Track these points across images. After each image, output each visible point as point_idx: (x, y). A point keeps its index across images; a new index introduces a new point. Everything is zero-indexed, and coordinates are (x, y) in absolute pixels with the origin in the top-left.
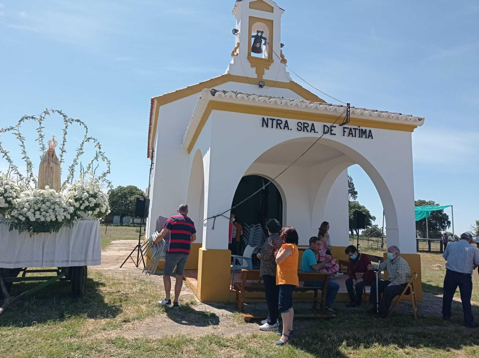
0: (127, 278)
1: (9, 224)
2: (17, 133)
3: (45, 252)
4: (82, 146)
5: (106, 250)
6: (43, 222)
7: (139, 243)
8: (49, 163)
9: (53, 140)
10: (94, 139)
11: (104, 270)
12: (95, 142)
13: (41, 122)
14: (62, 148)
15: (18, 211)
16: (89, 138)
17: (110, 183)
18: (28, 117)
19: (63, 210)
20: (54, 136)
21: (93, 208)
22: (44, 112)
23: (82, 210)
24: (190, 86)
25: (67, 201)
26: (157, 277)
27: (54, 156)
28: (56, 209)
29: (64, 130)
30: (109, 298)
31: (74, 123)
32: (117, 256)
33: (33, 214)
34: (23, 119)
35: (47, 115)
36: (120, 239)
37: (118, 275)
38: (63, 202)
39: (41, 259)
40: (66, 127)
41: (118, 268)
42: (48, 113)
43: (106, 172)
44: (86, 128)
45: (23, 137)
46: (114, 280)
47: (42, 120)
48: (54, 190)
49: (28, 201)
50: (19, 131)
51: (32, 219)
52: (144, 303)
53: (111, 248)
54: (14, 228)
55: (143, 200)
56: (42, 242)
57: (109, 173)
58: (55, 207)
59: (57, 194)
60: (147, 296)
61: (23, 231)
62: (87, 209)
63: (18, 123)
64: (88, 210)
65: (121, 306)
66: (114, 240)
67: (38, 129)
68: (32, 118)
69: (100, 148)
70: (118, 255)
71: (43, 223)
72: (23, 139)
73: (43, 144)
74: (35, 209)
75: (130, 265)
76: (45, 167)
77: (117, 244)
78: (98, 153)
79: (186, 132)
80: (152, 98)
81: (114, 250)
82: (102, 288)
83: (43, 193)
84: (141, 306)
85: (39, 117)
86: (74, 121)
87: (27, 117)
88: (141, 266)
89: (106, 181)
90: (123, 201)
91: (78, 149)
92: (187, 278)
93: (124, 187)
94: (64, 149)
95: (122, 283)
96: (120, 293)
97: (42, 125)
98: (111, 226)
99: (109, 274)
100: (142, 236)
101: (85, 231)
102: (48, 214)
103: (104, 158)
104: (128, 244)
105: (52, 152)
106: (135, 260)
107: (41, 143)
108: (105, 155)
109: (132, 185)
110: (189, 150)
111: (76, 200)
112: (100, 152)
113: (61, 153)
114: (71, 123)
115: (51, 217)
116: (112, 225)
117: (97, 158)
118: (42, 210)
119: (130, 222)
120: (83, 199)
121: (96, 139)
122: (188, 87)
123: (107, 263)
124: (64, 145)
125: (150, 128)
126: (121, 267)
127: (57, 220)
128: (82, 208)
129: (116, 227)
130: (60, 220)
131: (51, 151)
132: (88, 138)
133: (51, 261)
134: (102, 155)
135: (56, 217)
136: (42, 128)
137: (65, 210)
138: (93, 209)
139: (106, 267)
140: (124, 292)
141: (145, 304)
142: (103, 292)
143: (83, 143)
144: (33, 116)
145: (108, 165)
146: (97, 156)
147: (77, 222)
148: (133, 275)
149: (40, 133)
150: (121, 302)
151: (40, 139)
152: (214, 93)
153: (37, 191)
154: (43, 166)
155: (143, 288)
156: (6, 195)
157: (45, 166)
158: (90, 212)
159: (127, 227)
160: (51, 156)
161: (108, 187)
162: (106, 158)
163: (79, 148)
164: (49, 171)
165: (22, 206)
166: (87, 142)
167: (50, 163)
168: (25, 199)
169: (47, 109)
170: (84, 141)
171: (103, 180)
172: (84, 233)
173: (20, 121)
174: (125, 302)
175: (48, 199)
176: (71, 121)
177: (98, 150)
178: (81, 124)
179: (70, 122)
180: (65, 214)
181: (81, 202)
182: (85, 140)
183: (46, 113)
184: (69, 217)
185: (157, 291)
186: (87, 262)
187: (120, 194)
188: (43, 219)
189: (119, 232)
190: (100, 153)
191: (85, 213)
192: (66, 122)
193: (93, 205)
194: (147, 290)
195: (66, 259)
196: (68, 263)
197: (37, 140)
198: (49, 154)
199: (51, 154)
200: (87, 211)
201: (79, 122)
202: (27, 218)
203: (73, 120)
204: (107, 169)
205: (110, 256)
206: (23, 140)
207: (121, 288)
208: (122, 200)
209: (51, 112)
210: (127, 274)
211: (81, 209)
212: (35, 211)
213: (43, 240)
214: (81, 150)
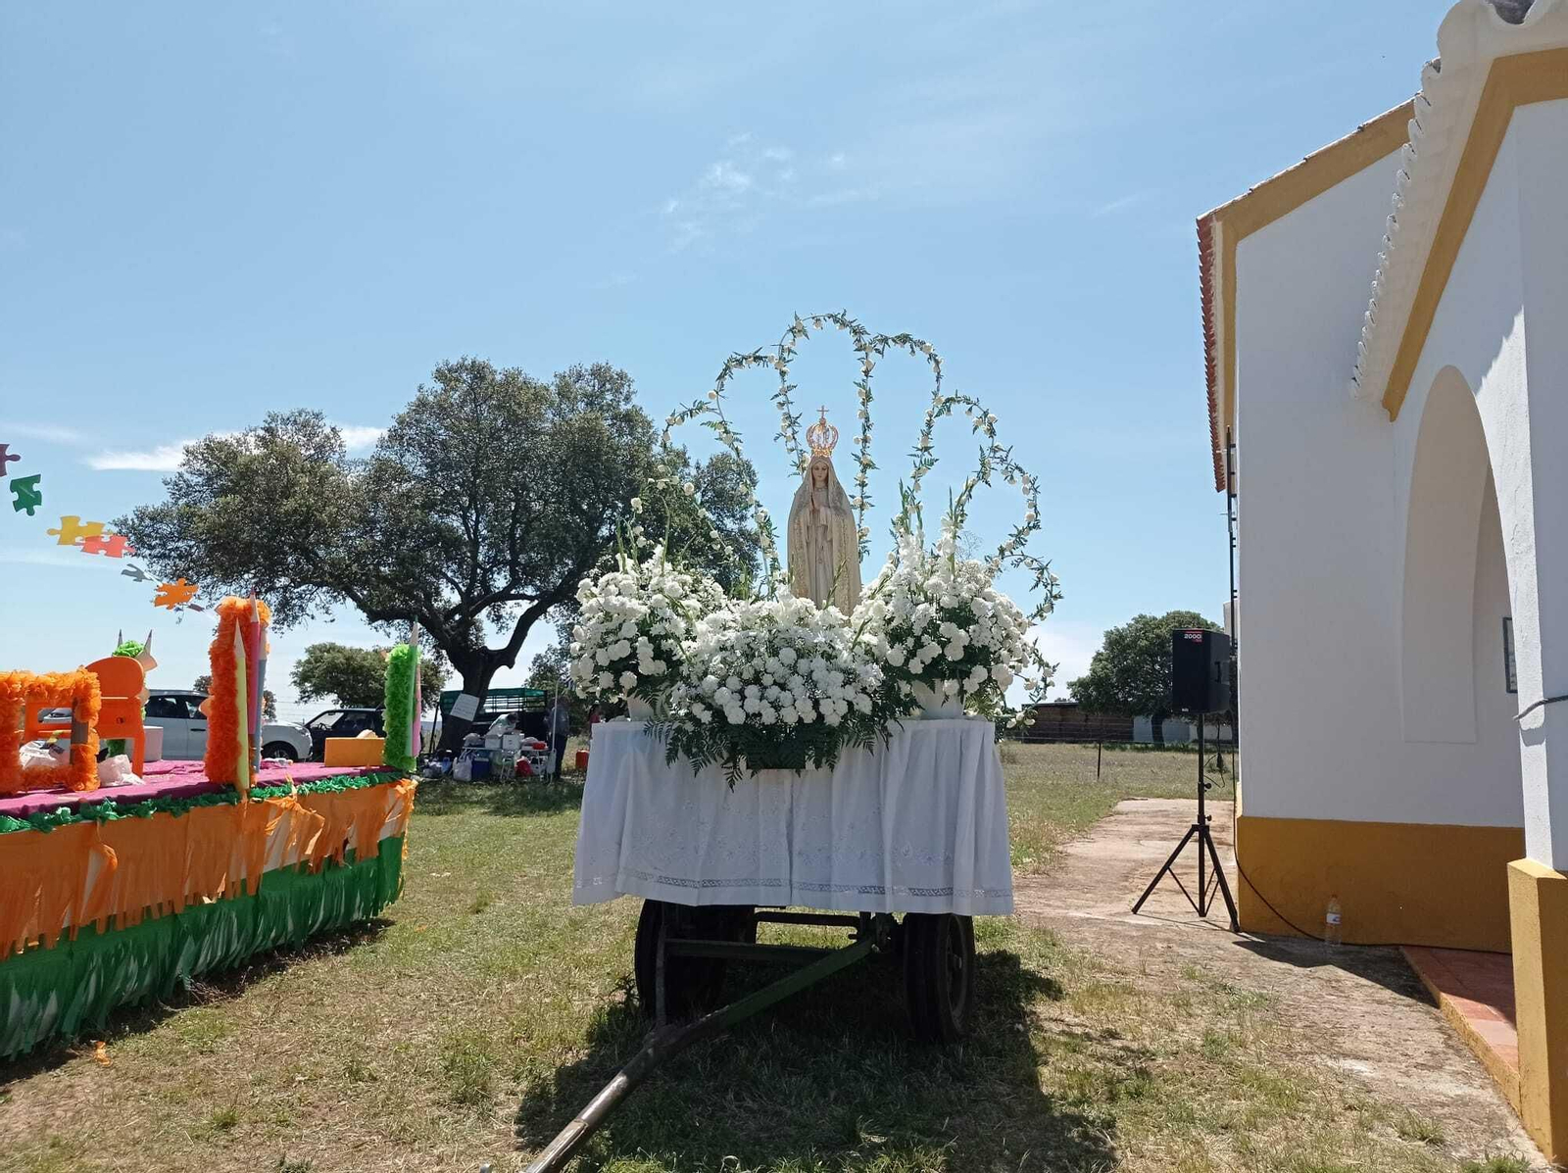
0: (1155, 966)
1: (667, 736)
2: (717, 419)
3: (796, 848)
4: (926, 435)
5: (1092, 836)
6: (771, 728)
7: (1201, 817)
8: (815, 512)
9: (823, 423)
10: (967, 401)
11: (1069, 921)
12: (970, 410)
13: (784, 369)
14: (860, 455)
15: (689, 685)
16: (948, 400)
17: (1042, 569)
18: (743, 358)
19: (841, 677)
20: (823, 411)
21: (959, 667)
22: (791, 330)
23: (917, 677)
24: (1370, 121)
25: (856, 643)
26: (1290, 973)
27: (830, 483)
28: (815, 676)
29: (859, 385)
30: (1064, 1066)
31: (893, 349)
32: (1128, 861)
33: (737, 696)
34: (727, 368)
35: (800, 339)
36: (1149, 794)
37: (1120, 945)
38: (839, 646)
39: (784, 875)
40: (867, 373)
41: (1126, 914)
42: (803, 331)
43: (1023, 524)
44: (933, 363)
45: (734, 433)
46: (1101, 969)
47: (787, 359)
48: (809, 600)
49: (721, 649)
50: (721, 414)
51: (735, 717)
52: (1225, 1128)
53: (1109, 827)
54: (680, 753)
55: (1198, 637)
56: (787, 805)
57: (1034, 527)
58: (813, 666)
59: (818, 614)
60: (1244, 1080)
61: (706, 761)
62: (935, 671)
63: (715, 385)
64: (943, 677)
65: (1109, 1125)
66: (1129, 799)
67: (777, 396)
68: (757, 358)
69: (992, 432)
70: (1135, 856)
71: (774, 729)
72: (737, 440)
73: (800, 448)
74: (746, 676)
75: (1171, 906)
76: (803, 528)
77: (1137, 812)
78: (987, 453)
79: (1368, 313)
80: (1199, 218)
81: (1122, 836)
82: (1044, 1008)
83: (772, 614)
84: (1208, 1139)
85: (775, 353)
86: (890, 341)
87: (738, 357)
88: (1219, 911)
89: (1029, 560)
90: (1157, 667)
91: (914, 452)
92: (1446, 998)
93: (1155, 619)
94: (869, 457)
95: (1129, 991)
96: (1118, 1043)
97: (789, 380)
98: (1123, 750)
99: (1084, 939)
100: (1209, 786)
101: (936, 767)
102: (786, 697)
103: (1012, 471)
104: (1175, 813)
105: (823, 469)
106: (1192, 883)
107: (792, 444)
108: (1014, 458)
109: (1183, 609)
110: (1392, 403)
111: (896, 637)
112: (994, 449)
113: (860, 474)
114: (882, 354)
115: (797, 710)
116: (1128, 746)
117: (984, 474)
118: (767, 680)
119: (1189, 735)
120: (917, 631)
121: (974, 400)
122: (1362, 129)
123: (1086, 888)
124: (865, 440)
125: (1210, 360)
126: (1135, 910)
127: (821, 717)
128: (916, 667)
129: (1141, 755)
130: (833, 720)
131: (820, 465)
132: (943, 400)
133: (822, 887)
134: (1002, 460)
135: (816, 704)
136: (790, 388)
137: (850, 677)
138: (960, 671)
139: (1078, 908)
140: (1134, 1039)
141: (1229, 1136)
142: (1046, 1025)
143: (929, 425)
144: (757, 352)
145: (1031, 496)
146: (983, 465)
147: (905, 729)
148: (1181, 951)
149: (786, 410)
150: (1113, 1098)
151: (789, 432)
152: (1519, 13)
153: (750, 607)
154: (799, 524)
155: (1221, 1026)
156: (656, 630)
157: (802, 525)
158: (949, 686)
159: (1179, 755)
160: (820, 484)
161: (1037, 585)
162: (1017, 468)
163: (920, 447)
164: (820, 539)
165: (700, 668)
166: (943, 416)
167: (819, 511)
168: (713, 640)
169: (796, 318)
170: (931, 416)
171: (1016, 558)
172: (936, 777)
173: (720, 378)
174: (1132, 1105)
175: (787, 636)
176: (879, 347)
177: (987, 442)
178: (917, 349)
179: (876, 350)
180: (850, 692)
181: (910, 642)
182: (936, 410)
183: (796, 331)
184: (865, 705)
185: (1291, 1057)
186: (954, 897)
187: (1143, 643)
188: (769, 717)
189: (1146, 771)
190: (995, 452)
191: (933, 688)
192: (862, 354)
193: (960, 655)
194: (1242, 1044)
195: (874, 882)
196: (881, 896)
197: (781, 435)
198: (814, 479)
199: (820, 475)
200: (937, 681)
201: (908, 345)
202: (719, 714)
203: (885, 340)
204: (1028, 513)
205: (1099, 861)
206: (736, 444)
207: (1124, 1017)
208: (1154, 662)
209: (809, 325)
210: (1159, 945)
211: (913, 672)
212: (747, 683)
213: (787, 798)
214: (926, 453)
